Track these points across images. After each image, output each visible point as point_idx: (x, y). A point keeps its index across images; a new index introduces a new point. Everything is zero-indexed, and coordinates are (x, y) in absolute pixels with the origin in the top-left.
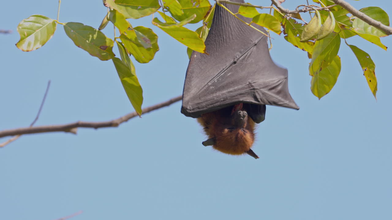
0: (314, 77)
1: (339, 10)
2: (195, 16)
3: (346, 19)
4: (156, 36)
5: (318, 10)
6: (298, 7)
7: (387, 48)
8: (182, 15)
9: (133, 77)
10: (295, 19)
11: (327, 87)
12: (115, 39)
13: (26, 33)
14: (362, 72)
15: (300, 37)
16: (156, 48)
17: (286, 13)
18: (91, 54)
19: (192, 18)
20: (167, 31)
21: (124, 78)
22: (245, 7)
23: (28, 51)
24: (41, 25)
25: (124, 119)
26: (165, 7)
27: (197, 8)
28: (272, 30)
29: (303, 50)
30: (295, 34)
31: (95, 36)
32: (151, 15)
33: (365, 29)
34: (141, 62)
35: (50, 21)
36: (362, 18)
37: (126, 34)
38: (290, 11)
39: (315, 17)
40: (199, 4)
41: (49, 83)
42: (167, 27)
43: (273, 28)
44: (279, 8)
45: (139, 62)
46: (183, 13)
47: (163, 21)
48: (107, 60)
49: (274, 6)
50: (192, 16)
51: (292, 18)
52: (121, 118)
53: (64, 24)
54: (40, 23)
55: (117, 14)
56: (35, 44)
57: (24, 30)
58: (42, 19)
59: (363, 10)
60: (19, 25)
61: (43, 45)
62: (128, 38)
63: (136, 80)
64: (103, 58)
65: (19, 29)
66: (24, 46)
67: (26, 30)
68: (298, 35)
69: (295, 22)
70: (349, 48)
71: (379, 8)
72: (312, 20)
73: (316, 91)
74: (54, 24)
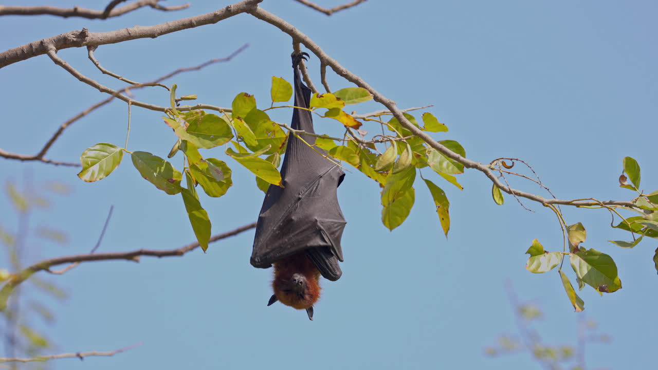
0: (385, 208)
1: (415, 138)
2: (271, 146)
3: (422, 149)
4: (230, 170)
5: (395, 141)
6: (375, 137)
7: (463, 188)
8: (257, 145)
9: (202, 210)
10: (369, 149)
11: (399, 219)
12: (185, 169)
13: (90, 163)
14: (436, 209)
15: (374, 168)
16: (229, 183)
17: (362, 143)
18: (157, 187)
19: (267, 149)
20: (241, 162)
21: (192, 211)
22: (322, 139)
23: (91, 182)
24: (107, 154)
25: (189, 248)
26: (239, 137)
27: (272, 139)
28: (350, 163)
29: (376, 181)
30: (369, 164)
31: (163, 168)
32: (224, 145)
33: (441, 163)
34: (211, 195)
35: (118, 150)
36: (440, 150)
37: (197, 166)
38: (366, 141)
39: (392, 147)
40: (275, 134)
41: (112, 208)
42: (242, 158)
43: (351, 161)
44: (356, 138)
45: (209, 195)
46: (257, 143)
47: (237, 151)
48: (174, 194)
49: (348, 135)
50: (267, 146)
51: (366, 148)
52: (186, 247)
53: (132, 153)
54: (106, 152)
55: (188, 144)
56: (99, 174)
57: (88, 159)
58: (109, 147)
59: (441, 143)
60: (84, 154)
61: (107, 176)
62: (199, 169)
63: (205, 214)
64: (170, 192)
65: (83, 158)
66: (87, 176)
67: (90, 159)
68: (372, 166)
69: (370, 152)
70: (424, 182)
71: (456, 142)
72: (388, 150)
73: (387, 222)
74: (121, 153)
